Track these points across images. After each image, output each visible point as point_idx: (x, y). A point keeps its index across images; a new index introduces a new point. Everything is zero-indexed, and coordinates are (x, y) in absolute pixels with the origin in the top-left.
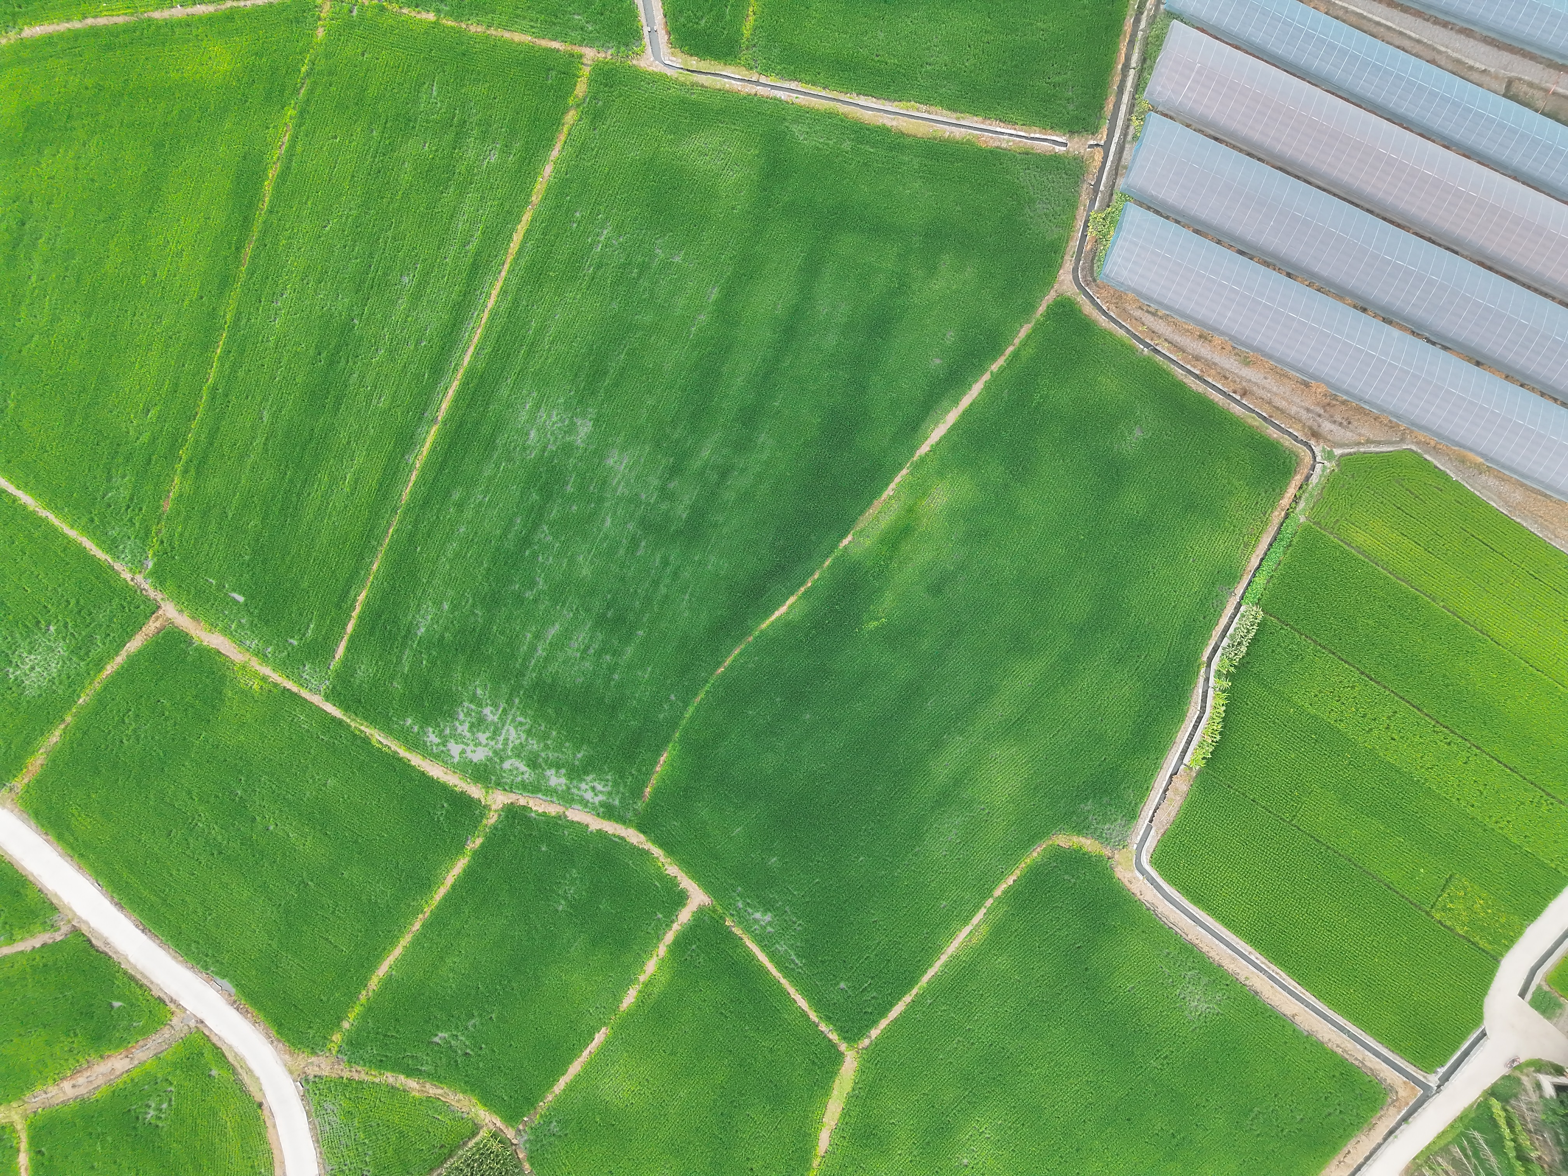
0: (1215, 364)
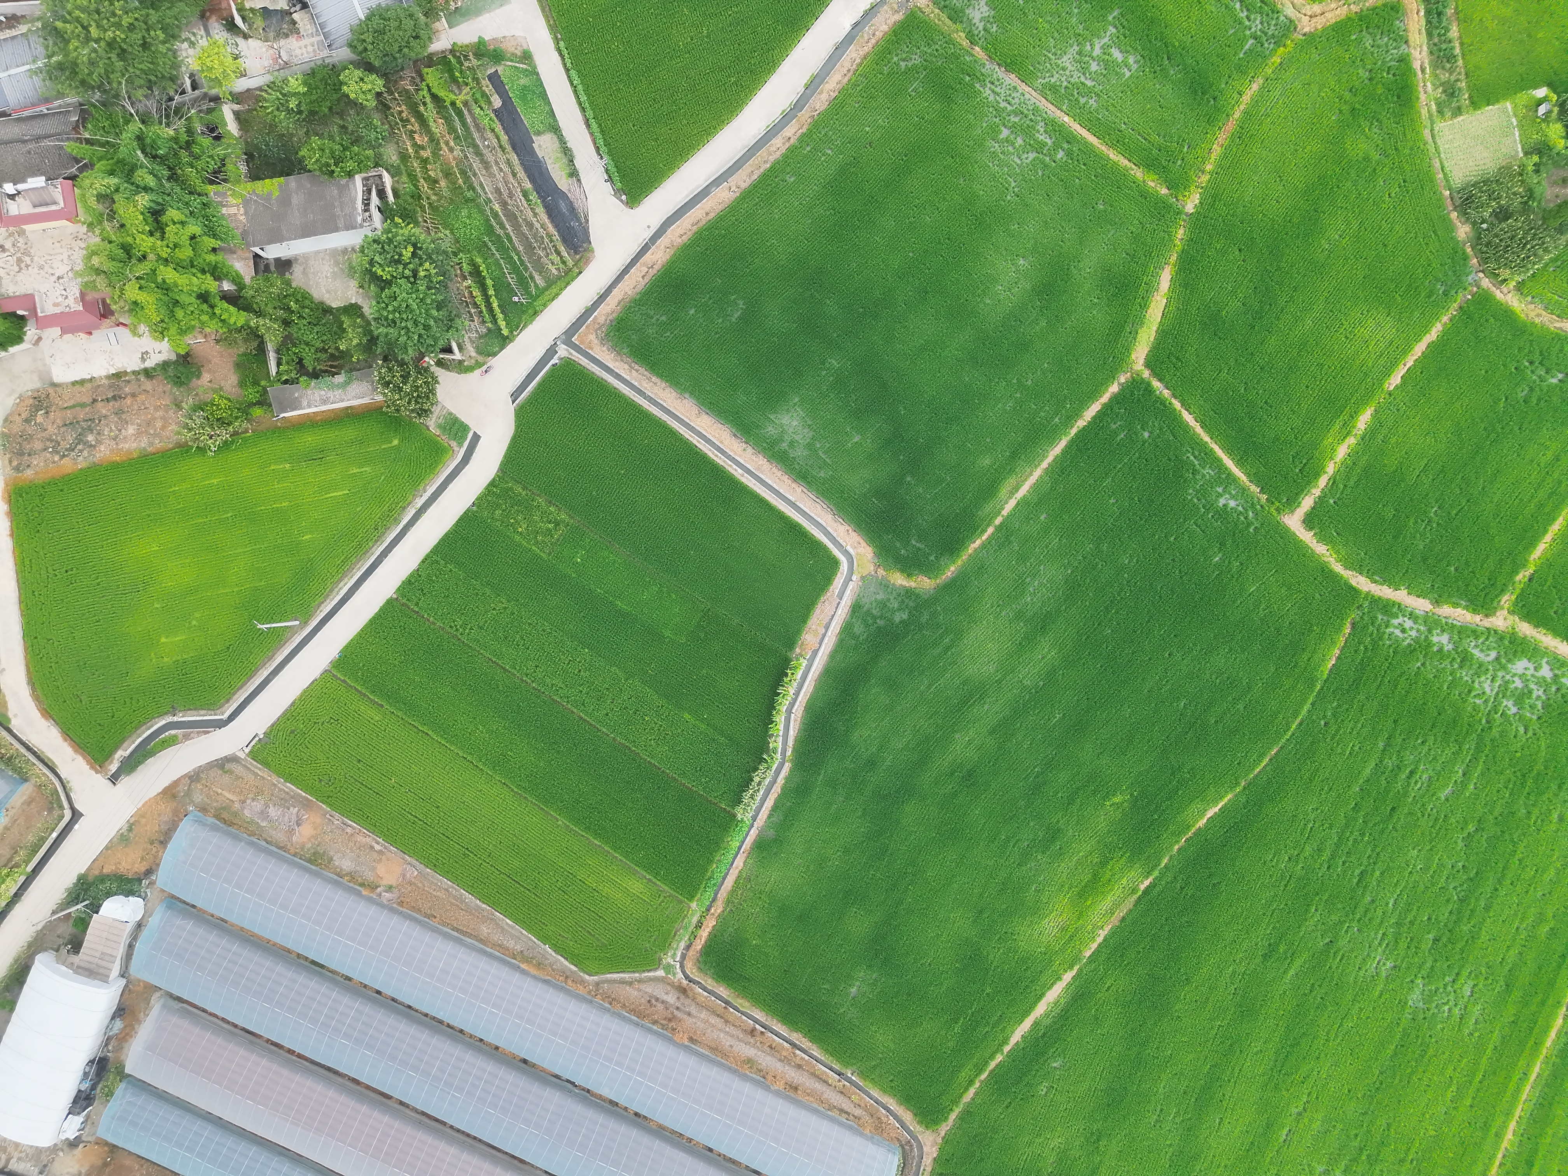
0: (780, 1060)
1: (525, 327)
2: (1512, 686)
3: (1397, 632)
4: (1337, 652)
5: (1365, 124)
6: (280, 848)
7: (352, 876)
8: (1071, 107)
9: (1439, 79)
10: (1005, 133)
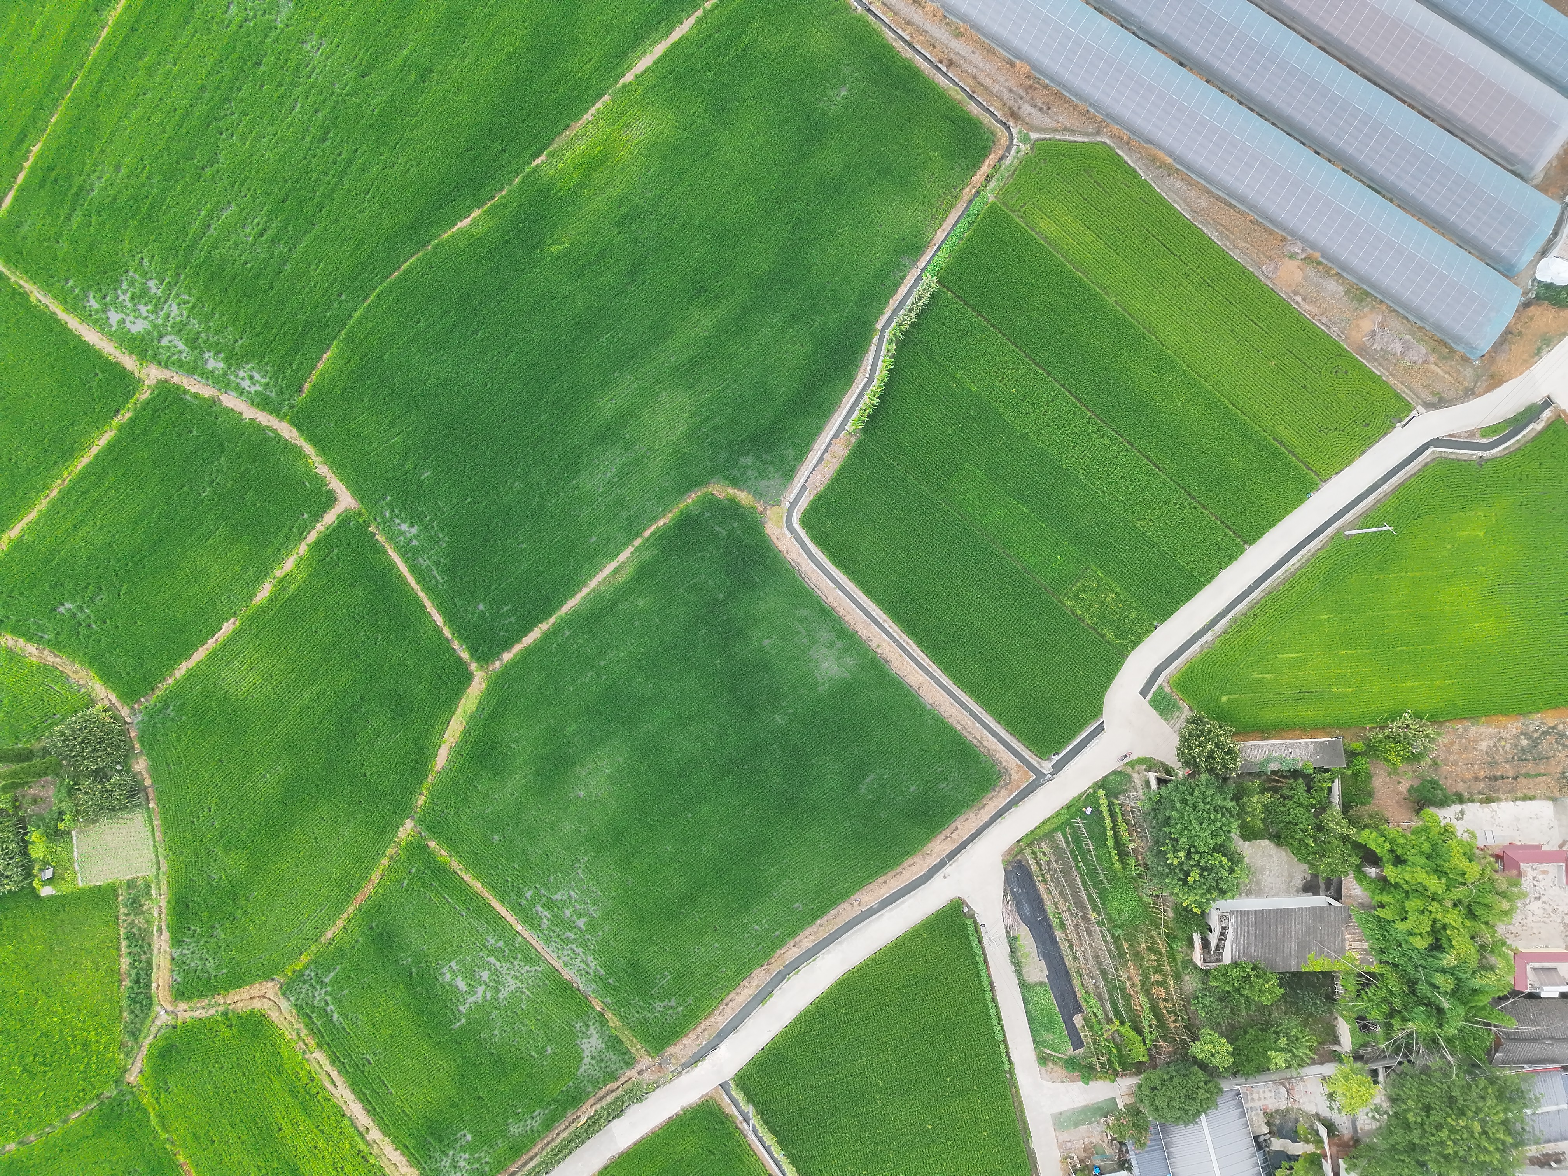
0: (927, 32)
1: (1081, 796)
2: (150, 307)
3: (257, 377)
4: (320, 366)
5: (224, 883)
6: (1395, 311)
7: (1328, 273)
8: (513, 940)
9: (145, 918)
10: (581, 923)
